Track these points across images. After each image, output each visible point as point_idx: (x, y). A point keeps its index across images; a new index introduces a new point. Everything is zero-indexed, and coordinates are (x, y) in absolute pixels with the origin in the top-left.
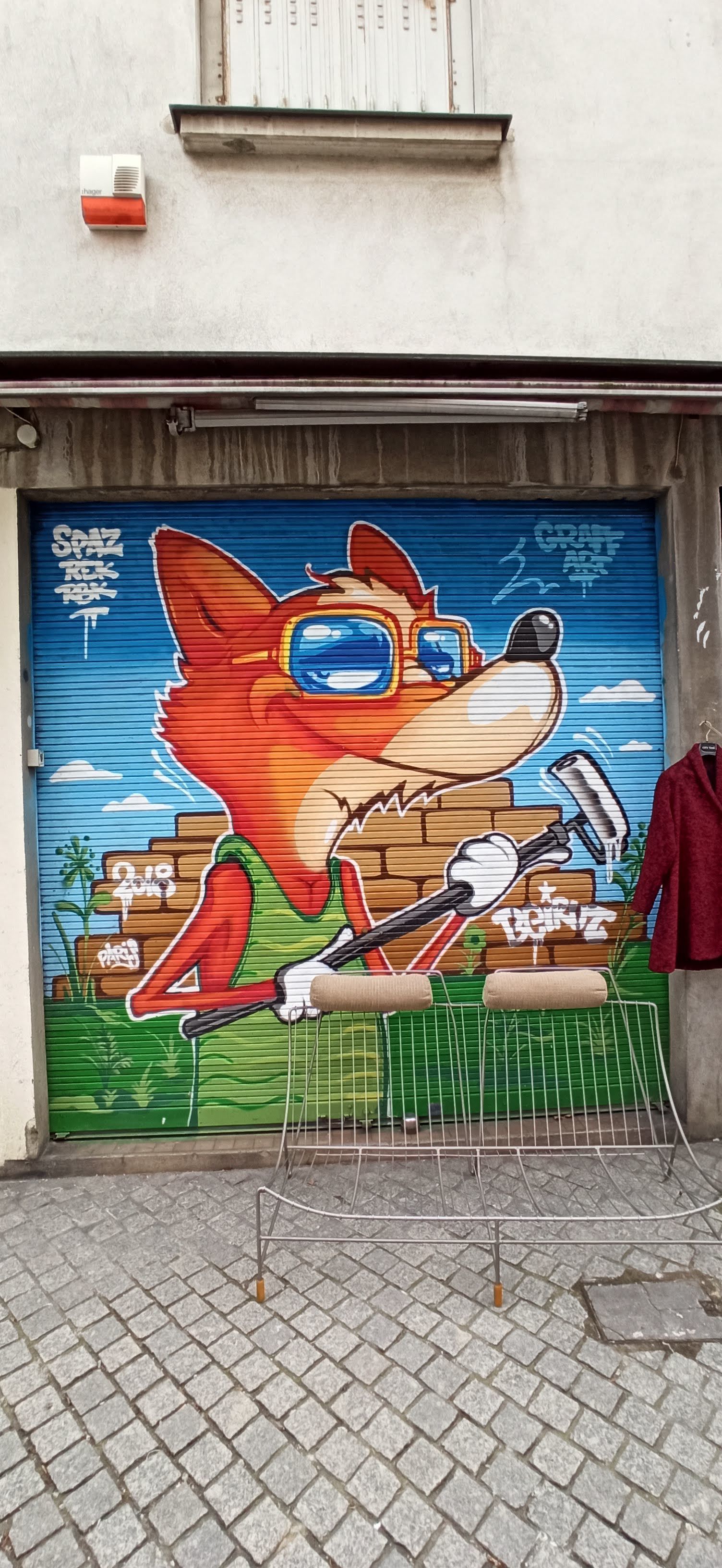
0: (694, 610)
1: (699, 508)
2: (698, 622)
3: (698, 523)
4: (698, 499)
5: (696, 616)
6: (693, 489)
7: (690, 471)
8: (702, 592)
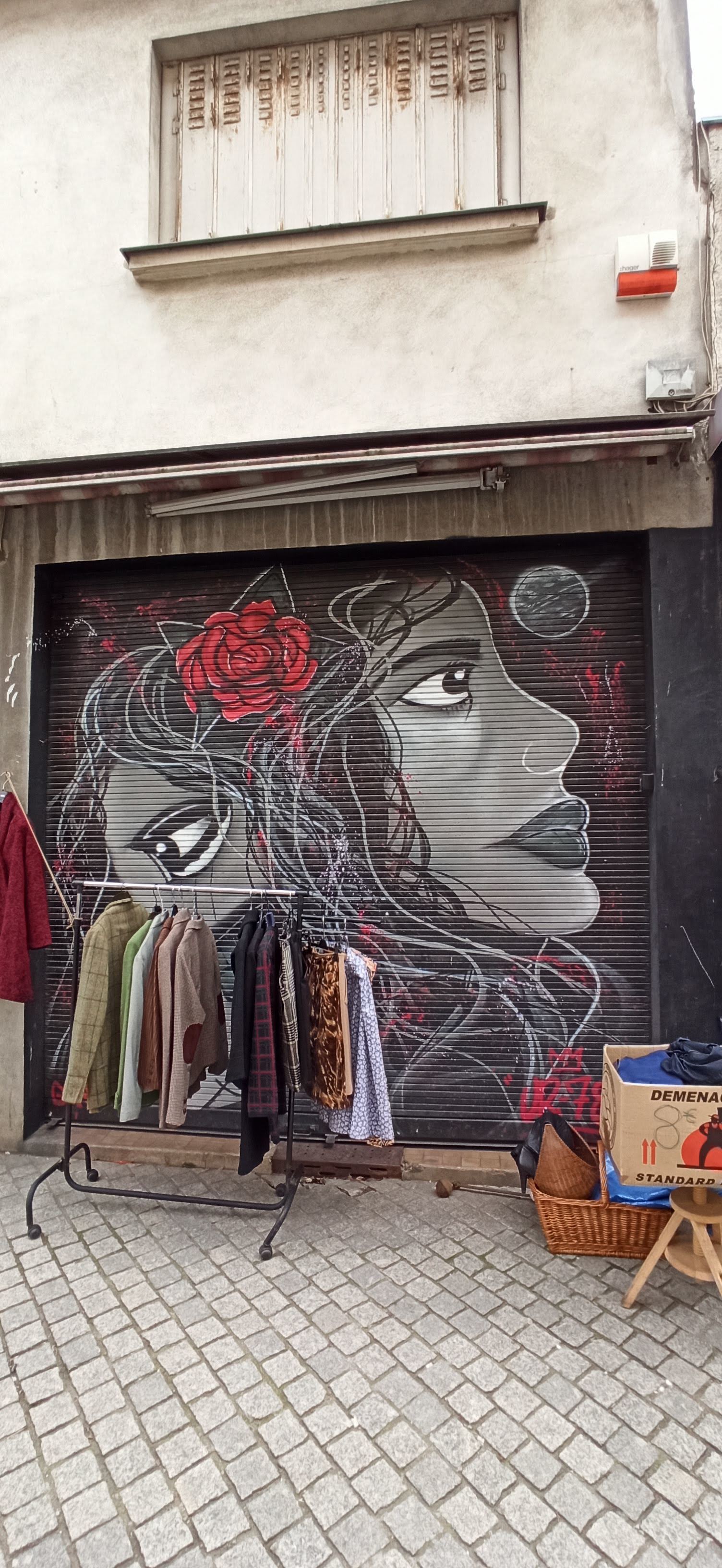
0: (6, 674)
1: (16, 584)
2: (8, 685)
3: (15, 598)
4: (16, 578)
5: (7, 679)
6: (12, 569)
7: (12, 554)
8: (15, 657)
